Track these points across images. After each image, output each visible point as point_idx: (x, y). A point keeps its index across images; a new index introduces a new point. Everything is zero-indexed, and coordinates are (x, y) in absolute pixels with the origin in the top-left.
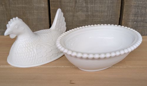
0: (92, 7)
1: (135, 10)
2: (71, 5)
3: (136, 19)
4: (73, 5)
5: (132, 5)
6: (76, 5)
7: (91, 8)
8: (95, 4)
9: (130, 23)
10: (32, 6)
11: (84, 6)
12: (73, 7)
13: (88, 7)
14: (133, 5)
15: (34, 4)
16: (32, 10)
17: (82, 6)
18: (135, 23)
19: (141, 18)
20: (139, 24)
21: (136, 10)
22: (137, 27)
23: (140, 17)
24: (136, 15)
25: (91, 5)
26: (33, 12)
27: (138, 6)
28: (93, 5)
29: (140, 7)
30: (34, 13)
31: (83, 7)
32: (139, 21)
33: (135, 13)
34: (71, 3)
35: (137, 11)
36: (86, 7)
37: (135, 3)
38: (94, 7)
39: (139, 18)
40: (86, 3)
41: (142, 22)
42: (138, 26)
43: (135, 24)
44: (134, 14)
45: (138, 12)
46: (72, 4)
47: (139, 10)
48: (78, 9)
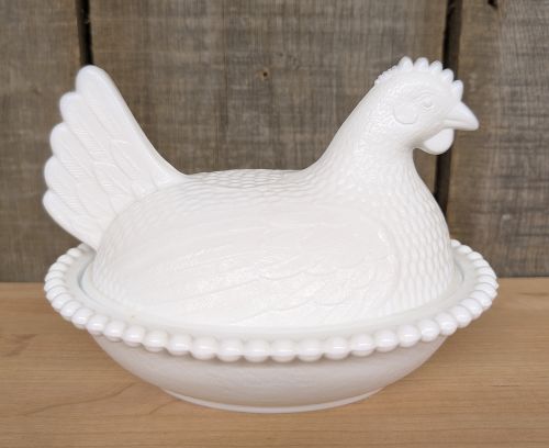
0: (302, 144)
1: (504, 157)
2: (200, 135)
3: (510, 198)
4: (212, 134)
5: (490, 135)
6: (224, 136)
7: (296, 151)
8: (314, 132)
9: (483, 221)
10: (12, 139)
11: (262, 139)
12: (213, 144)
13: (281, 144)
14: (493, 131)
15: (22, 132)
16: (11, 160)
17: (256, 139)
18: (506, 217)
19: (532, 196)
20: (524, 220)
21: (509, 159)
22: (517, 234)
23: (529, 188)
24: (508, 179)
25: (298, 136)
26: (14, 168)
27: (519, 139)
28: (308, 136)
29: (530, 145)
30: (20, 172)
31: (259, 143)
32: (527, 210)
33: (504, 172)
34: (200, 127)
35: (513, 163)
36: (272, 142)
37: (506, 124)
38: (313, 143)
39: (525, 194)
40: (270, 124)
41: (540, 214)
42: (522, 231)
43: (507, 222)
44: (501, 176)
45: (519, 165)
46: (205, 130)
47: (523, 157)
48: (235, 154)
